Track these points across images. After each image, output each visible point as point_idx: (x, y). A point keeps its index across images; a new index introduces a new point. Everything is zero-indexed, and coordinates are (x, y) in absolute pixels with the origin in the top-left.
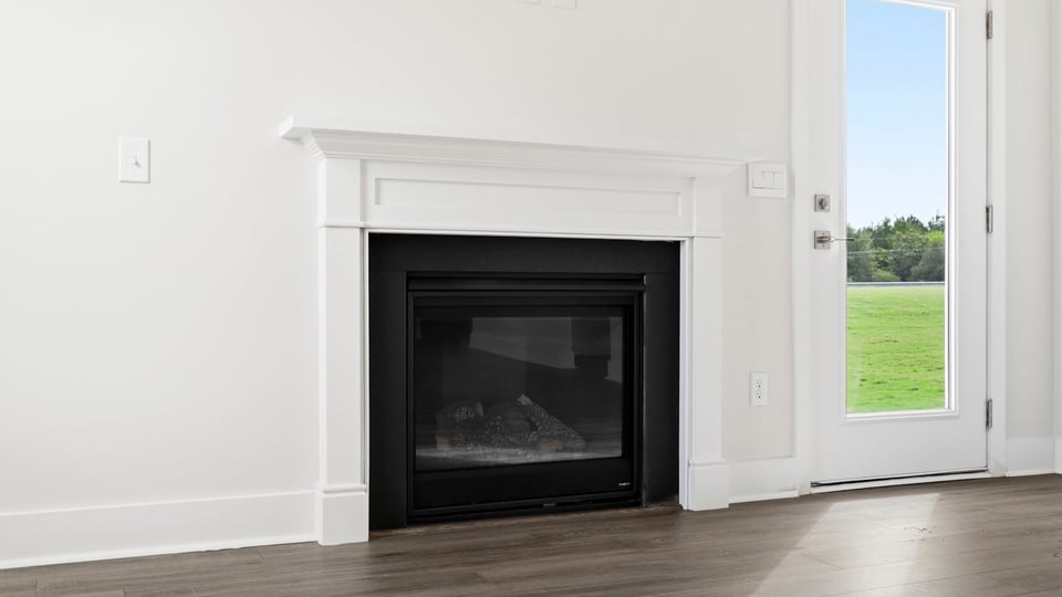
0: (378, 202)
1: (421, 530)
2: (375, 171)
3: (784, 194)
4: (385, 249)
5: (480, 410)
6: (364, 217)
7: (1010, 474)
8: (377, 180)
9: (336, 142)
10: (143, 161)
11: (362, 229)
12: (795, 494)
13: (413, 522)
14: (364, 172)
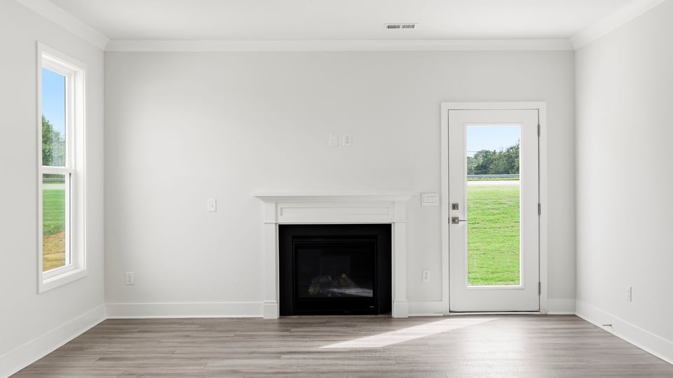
0: (281, 215)
1: (296, 317)
2: (280, 206)
3: (437, 204)
4: (284, 230)
5: (330, 278)
6: (276, 220)
7: (549, 313)
8: (281, 208)
9: (266, 199)
10: (214, 205)
11: (276, 224)
12: (442, 315)
13: (295, 314)
14: (276, 206)
